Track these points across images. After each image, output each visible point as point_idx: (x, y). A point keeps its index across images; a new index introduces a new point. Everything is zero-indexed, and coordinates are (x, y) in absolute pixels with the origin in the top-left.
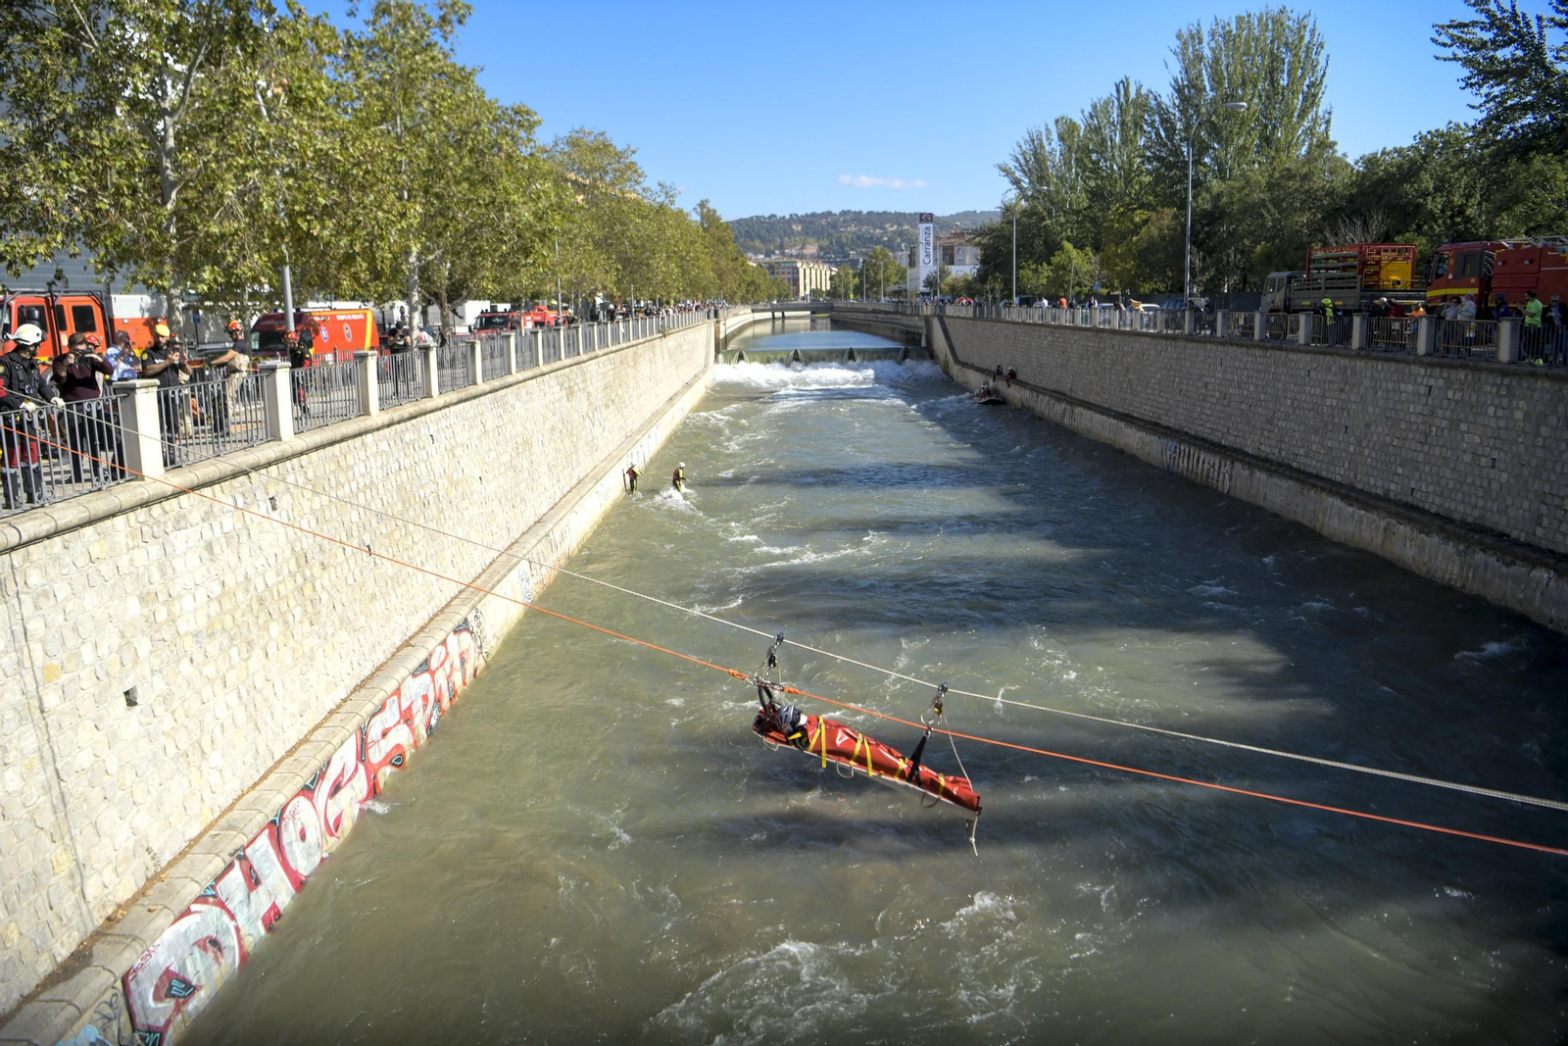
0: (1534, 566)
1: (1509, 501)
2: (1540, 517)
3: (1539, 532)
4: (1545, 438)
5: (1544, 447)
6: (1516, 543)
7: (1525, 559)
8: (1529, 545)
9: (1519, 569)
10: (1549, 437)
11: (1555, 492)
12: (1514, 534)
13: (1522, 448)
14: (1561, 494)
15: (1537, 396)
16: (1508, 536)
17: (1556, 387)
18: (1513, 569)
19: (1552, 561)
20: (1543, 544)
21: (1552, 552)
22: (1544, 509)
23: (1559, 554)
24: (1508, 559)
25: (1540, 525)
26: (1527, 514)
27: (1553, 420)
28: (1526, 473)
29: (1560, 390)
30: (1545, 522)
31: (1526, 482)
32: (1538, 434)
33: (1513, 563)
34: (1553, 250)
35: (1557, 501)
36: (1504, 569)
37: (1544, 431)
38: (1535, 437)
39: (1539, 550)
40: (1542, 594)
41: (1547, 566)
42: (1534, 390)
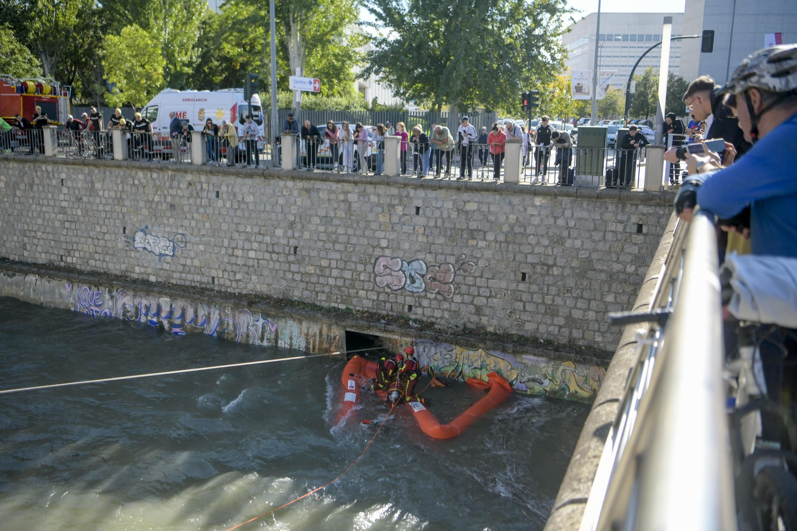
0: (26, 275)
1: (5, 238)
2: (25, 245)
3: (26, 253)
4: (19, 198)
5: (20, 203)
6: (13, 262)
7: (20, 271)
8: (21, 263)
9: (18, 278)
10: (22, 196)
11: (30, 229)
12: (12, 257)
13: (7, 205)
14: (34, 229)
15: (11, 172)
16: (8, 259)
17: (21, 166)
18: (14, 279)
19: (36, 270)
20: (30, 261)
21: (35, 264)
22: (26, 239)
23: (39, 264)
24: (10, 273)
25: (25, 249)
26: (17, 244)
27: (22, 186)
28: (12, 219)
29: (24, 168)
30: (28, 247)
31: (13, 225)
32: (15, 195)
33: (14, 275)
34: (6, 83)
35: (33, 234)
36: (9, 279)
37: (18, 193)
38: (14, 197)
39: (27, 264)
40: (34, 290)
41: (33, 273)
42: (8, 169)
